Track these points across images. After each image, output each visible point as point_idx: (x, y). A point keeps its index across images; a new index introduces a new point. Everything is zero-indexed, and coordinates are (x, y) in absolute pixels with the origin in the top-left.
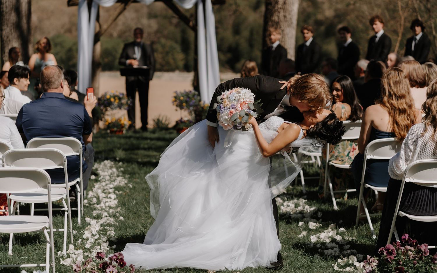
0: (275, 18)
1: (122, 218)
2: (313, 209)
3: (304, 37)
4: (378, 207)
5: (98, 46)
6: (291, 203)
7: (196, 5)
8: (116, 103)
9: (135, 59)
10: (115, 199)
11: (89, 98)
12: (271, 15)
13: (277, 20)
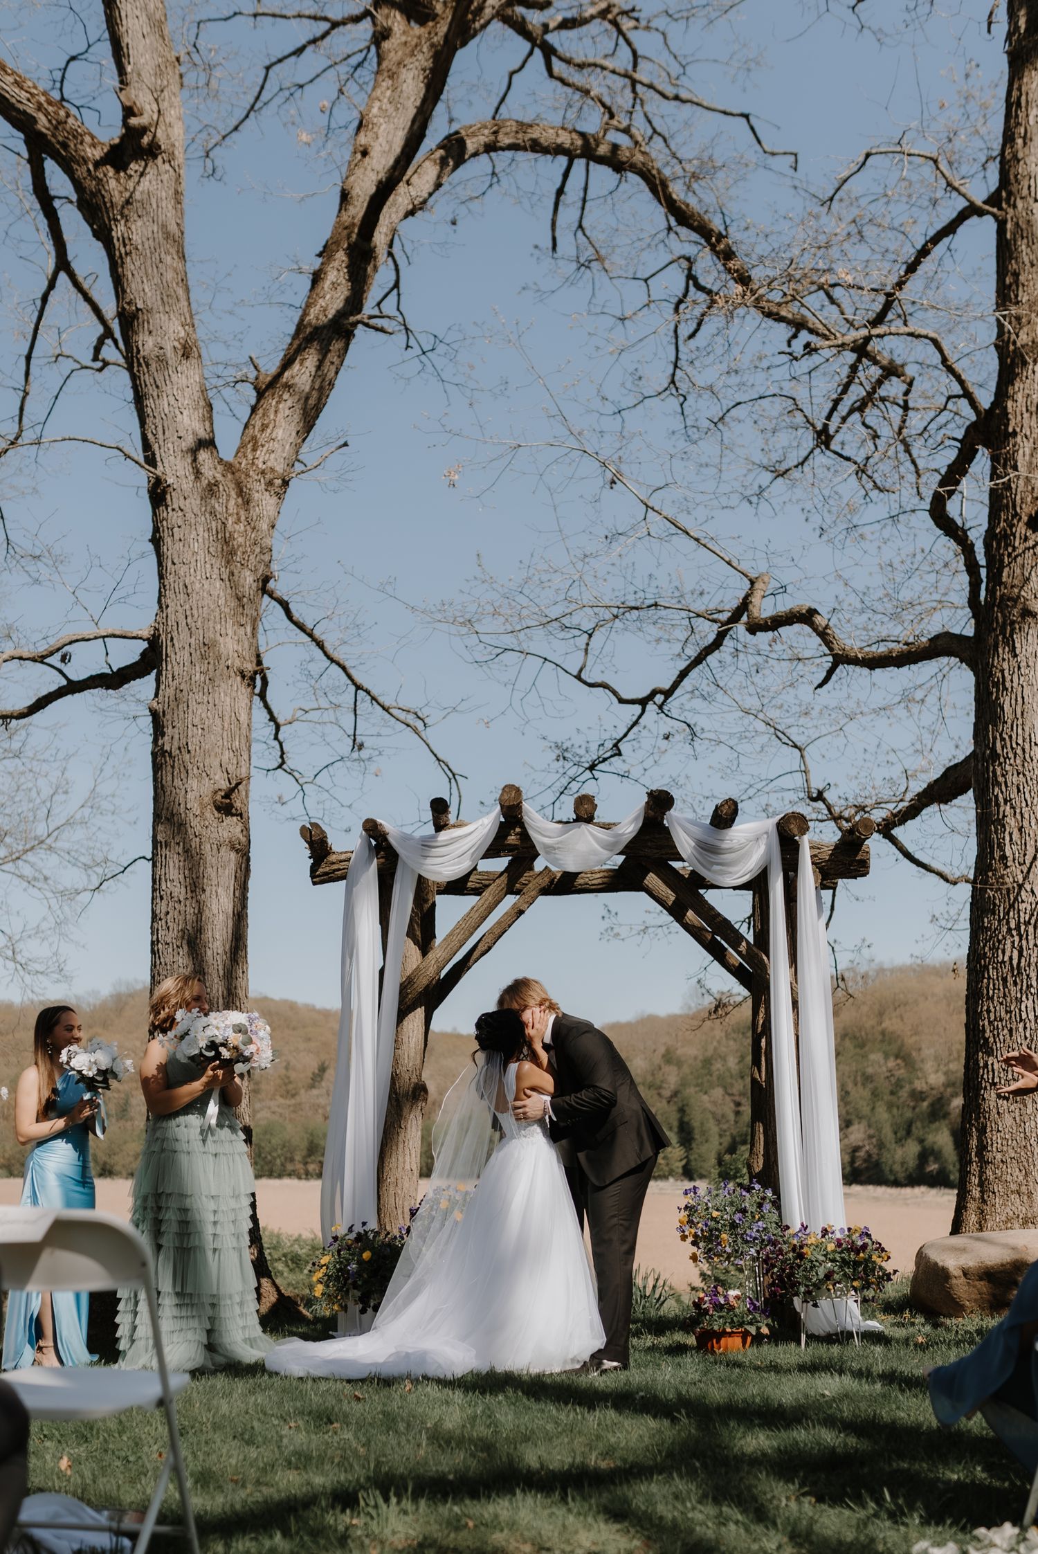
12: (994, 949)
13: (1015, 962)
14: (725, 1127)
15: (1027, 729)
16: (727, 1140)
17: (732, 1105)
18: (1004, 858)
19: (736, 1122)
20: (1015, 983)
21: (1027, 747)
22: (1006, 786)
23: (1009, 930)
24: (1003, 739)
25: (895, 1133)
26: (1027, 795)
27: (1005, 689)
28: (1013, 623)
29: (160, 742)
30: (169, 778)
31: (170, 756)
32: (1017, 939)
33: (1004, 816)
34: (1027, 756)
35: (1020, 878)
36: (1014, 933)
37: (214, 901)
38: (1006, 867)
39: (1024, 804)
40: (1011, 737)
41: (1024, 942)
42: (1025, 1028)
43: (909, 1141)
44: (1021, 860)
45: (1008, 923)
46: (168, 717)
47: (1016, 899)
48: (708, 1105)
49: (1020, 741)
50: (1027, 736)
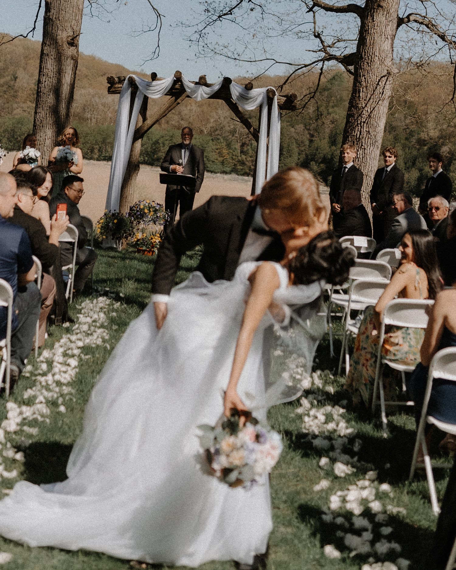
0: (357, 133)
1: (62, 409)
2: (350, 431)
3: (386, 161)
4: (450, 446)
5: (138, 144)
6: (321, 413)
7: (261, 107)
8: (150, 216)
9: (179, 164)
10: (75, 367)
11: (58, 217)
12: (352, 130)
13: (358, 136)
14: (303, 149)
15: (374, 49)
16: (303, 157)
17: (308, 136)
18: (359, 96)
19: (310, 147)
20: (357, 144)
21: (373, 56)
22: (364, 70)
23: (358, 124)
24: (365, 52)
25: (406, 164)
26: (371, 75)
27: (368, 33)
28: (374, 9)
29: (48, 14)
30: (51, 29)
31: (52, 21)
32: (360, 128)
33: (362, 81)
34: (373, 60)
35: (364, 106)
36: (359, 125)
37: (64, 79)
38: (360, 101)
39: (369, 78)
40: (368, 52)
41: (362, 129)
42: (358, 161)
43: (413, 169)
44: (365, 99)
45: (357, 121)
46: (53, 5)
47: (361, 113)
48: (294, 135)
49: (371, 54)
50: (373, 52)
